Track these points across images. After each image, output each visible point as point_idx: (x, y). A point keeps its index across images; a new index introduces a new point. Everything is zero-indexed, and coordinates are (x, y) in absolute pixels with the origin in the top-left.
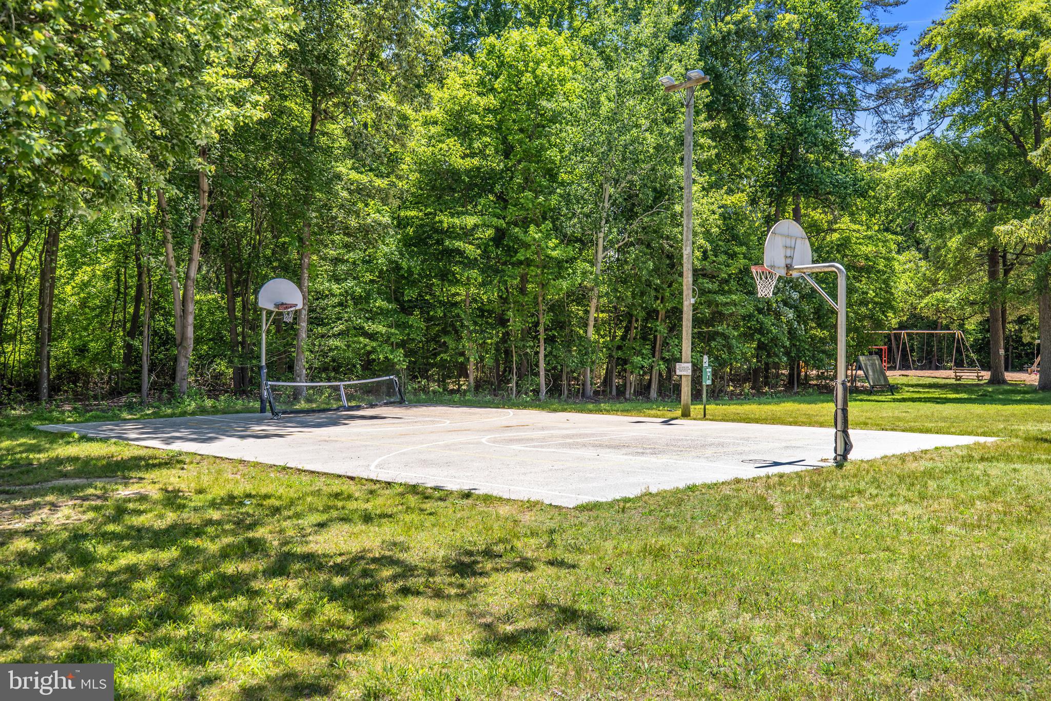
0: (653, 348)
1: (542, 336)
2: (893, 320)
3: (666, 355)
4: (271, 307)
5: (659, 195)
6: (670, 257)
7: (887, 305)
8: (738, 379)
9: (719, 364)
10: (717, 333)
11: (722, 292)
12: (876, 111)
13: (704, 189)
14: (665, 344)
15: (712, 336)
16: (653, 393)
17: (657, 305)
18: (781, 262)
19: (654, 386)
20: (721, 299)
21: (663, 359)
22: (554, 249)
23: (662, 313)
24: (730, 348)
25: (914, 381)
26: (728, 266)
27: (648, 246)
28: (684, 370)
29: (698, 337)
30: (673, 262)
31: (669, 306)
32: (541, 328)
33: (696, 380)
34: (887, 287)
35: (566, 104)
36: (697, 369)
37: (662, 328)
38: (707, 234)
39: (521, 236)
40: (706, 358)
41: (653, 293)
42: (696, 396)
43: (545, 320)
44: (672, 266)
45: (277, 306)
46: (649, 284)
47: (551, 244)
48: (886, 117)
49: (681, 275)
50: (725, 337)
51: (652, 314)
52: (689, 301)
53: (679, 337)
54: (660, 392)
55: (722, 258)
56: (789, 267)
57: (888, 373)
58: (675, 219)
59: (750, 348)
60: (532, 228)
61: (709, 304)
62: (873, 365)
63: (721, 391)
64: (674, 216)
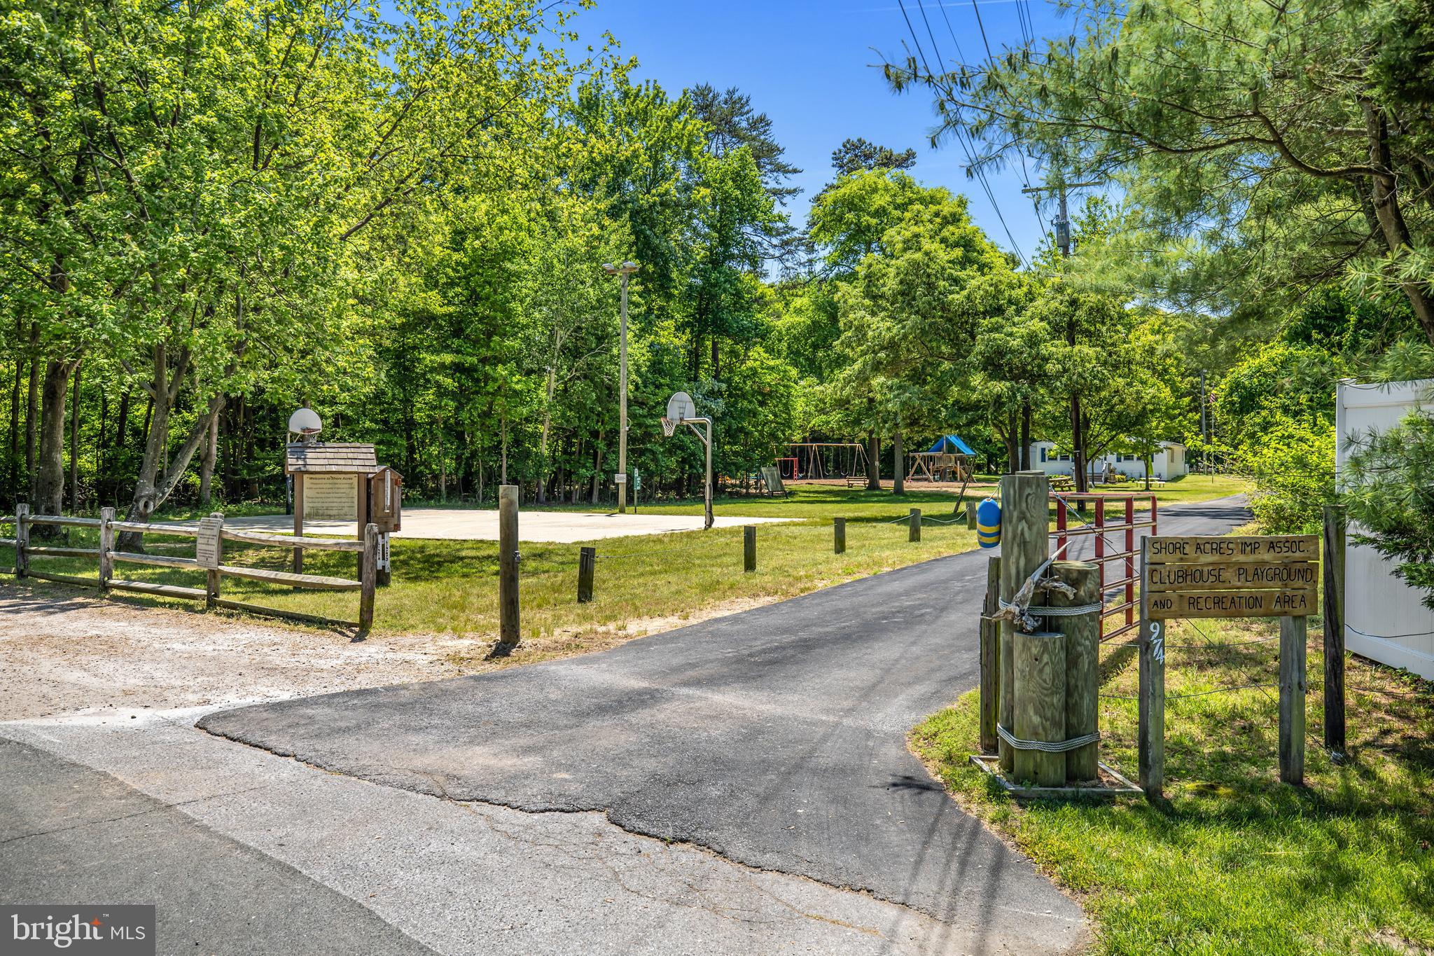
0: (595, 463)
1: (504, 452)
2: (797, 437)
3: (606, 467)
4: (299, 431)
5: (600, 339)
6: (609, 388)
7: (788, 424)
8: (665, 488)
9: (648, 475)
10: (647, 449)
11: (652, 416)
12: (780, 258)
13: (636, 335)
14: (605, 458)
15: (642, 453)
16: (595, 499)
17: (599, 427)
18: (677, 416)
19: (596, 493)
20: (650, 422)
21: (603, 470)
22: (517, 383)
23: (602, 434)
24: (655, 460)
25: (816, 488)
26: (655, 395)
27: (592, 380)
28: (621, 478)
29: (631, 452)
30: (610, 392)
31: (608, 428)
32: (504, 446)
33: (630, 488)
34: (787, 408)
35: (526, 267)
36: (630, 478)
37: (601, 445)
38: (638, 372)
39: (491, 372)
40: (636, 471)
41: (595, 418)
42: (630, 501)
43: (507, 438)
44: (609, 395)
45: (304, 430)
46: (592, 410)
47: (514, 379)
48: (789, 264)
49: (618, 402)
50: (653, 452)
51: (595, 434)
52: (624, 429)
53: (617, 453)
54: (600, 499)
55: (652, 388)
56: (682, 419)
57: (784, 482)
58: (613, 360)
59: (672, 462)
60: (500, 366)
61: (640, 425)
62: (772, 475)
63: (650, 497)
64: (612, 357)
